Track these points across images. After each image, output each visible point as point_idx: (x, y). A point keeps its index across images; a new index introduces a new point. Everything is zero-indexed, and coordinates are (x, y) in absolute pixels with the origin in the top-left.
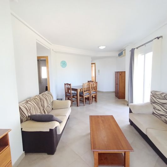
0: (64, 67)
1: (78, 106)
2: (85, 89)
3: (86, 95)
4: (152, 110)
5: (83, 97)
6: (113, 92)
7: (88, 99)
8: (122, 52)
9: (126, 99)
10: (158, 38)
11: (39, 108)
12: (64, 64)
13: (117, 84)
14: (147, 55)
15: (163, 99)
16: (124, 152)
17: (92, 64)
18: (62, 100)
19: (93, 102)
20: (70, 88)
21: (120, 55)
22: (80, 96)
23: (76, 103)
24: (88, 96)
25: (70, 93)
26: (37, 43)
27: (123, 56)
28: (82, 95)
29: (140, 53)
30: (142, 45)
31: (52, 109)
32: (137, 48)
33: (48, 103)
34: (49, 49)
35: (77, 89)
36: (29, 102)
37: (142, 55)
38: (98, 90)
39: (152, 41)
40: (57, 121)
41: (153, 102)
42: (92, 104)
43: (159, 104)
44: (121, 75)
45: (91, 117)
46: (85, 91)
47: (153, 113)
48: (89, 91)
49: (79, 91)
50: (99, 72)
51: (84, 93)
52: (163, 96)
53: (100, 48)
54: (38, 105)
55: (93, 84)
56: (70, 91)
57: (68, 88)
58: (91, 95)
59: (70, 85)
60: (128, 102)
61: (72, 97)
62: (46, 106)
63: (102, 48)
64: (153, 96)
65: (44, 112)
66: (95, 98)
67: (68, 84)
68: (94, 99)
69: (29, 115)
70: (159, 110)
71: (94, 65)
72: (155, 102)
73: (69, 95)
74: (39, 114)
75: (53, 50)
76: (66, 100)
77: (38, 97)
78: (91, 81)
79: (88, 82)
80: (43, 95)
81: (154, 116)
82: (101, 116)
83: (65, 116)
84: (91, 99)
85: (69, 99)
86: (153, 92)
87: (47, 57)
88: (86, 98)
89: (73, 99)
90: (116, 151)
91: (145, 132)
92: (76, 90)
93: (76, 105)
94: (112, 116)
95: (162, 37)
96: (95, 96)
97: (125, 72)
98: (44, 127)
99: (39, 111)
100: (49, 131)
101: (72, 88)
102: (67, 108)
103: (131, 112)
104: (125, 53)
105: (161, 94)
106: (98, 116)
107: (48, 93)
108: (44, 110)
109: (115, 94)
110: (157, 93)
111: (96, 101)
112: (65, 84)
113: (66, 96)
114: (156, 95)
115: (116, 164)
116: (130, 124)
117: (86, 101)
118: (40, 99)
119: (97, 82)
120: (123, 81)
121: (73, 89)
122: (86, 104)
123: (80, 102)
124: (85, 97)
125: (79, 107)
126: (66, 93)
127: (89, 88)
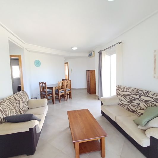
0: (38, 66)
1: (53, 104)
2: (60, 87)
3: (61, 93)
4: (118, 101)
5: (58, 94)
6: (85, 89)
7: (63, 96)
8: (92, 53)
9: (97, 94)
10: (120, 43)
11: (15, 109)
12: (38, 63)
13: (88, 81)
14: (112, 56)
15: (125, 92)
16: (100, 138)
17: (65, 63)
18: (37, 99)
19: (67, 98)
20: (45, 87)
21: (90, 55)
22: (56, 93)
23: (52, 101)
24: (63, 93)
25: (45, 92)
26: (9, 41)
27: (93, 56)
28: (58, 92)
29: (107, 55)
30: (108, 48)
31: (28, 109)
32: (104, 50)
33: (23, 103)
34: (22, 48)
35: (53, 88)
36: (4, 104)
37: (108, 56)
38: (72, 87)
39: (115, 45)
40: (36, 119)
41: (118, 95)
42: (67, 101)
43: (123, 96)
44: (91, 73)
45: (69, 112)
46: (60, 89)
47: (119, 104)
48: (64, 88)
49: (54, 89)
50: (72, 71)
51: (59, 91)
52: (125, 89)
53: (73, 48)
54: (13, 105)
55: (67, 82)
56: (45, 89)
57: (43, 87)
58: (66, 93)
59: (45, 83)
60: (98, 97)
61: (47, 95)
62: (22, 106)
63: (75, 49)
64: (119, 90)
65: (20, 112)
66: (70, 95)
67: (43, 83)
68: (68, 96)
69: (5, 116)
70: (123, 101)
71: (67, 64)
72: (120, 95)
73: (44, 93)
74: (15, 115)
75: (26, 49)
76: (41, 98)
77: (13, 97)
78: (65, 79)
79: (63, 80)
80: (18, 95)
81: (120, 106)
82: (78, 111)
83: (43, 114)
84: (66, 96)
85: (44, 98)
86: (118, 87)
87: (20, 55)
88: (61, 96)
89: (49, 97)
90: (94, 139)
91: (114, 120)
92: (51, 88)
93: (52, 103)
94: (87, 109)
95: (122, 42)
96: (69, 93)
97: (95, 70)
98: (23, 128)
99: (15, 112)
100: (28, 130)
101: (47, 87)
102: (44, 106)
103: (102, 104)
104: (94, 54)
105: (124, 88)
106: (75, 111)
107: (23, 93)
108: (19, 110)
109: (87, 90)
110: (121, 87)
111: (70, 97)
112: (40, 83)
113: (41, 94)
114: (121, 88)
115: (94, 150)
116: (102, 115)
117: (61, 99)
118: (16, 99)
119: (71, 81)
120: (94, 78)
121: (49, 88)
122: (61, 101)
123: (56, 100)
124: (60, 94)
125: (55, 105)
126: (41, 92)
127: (64, 85)
